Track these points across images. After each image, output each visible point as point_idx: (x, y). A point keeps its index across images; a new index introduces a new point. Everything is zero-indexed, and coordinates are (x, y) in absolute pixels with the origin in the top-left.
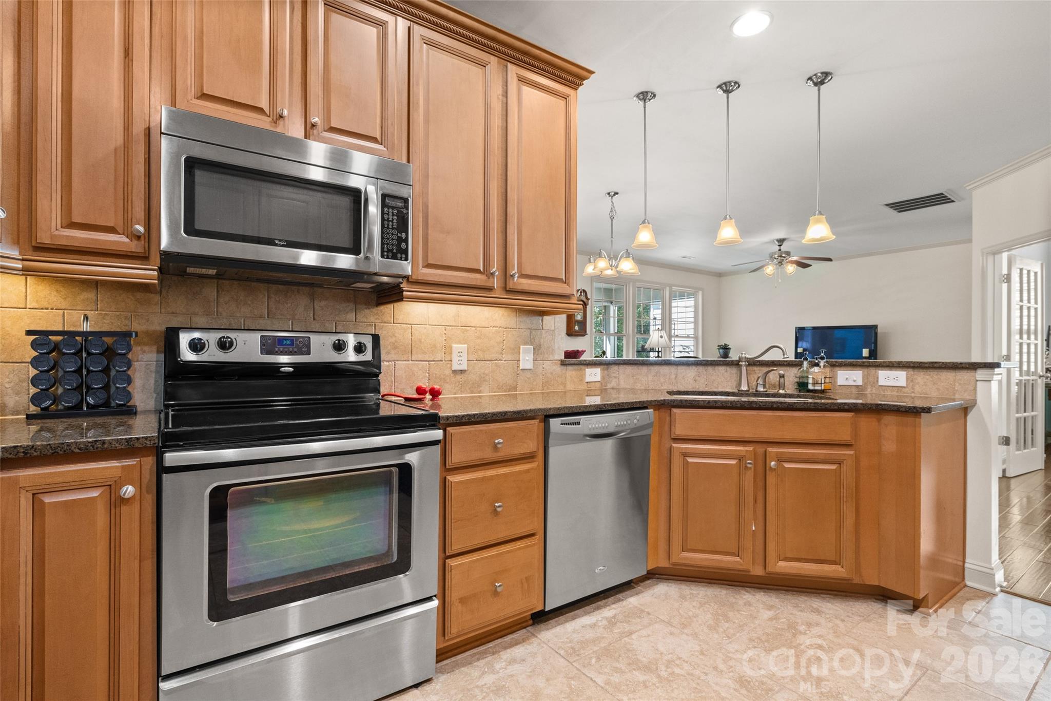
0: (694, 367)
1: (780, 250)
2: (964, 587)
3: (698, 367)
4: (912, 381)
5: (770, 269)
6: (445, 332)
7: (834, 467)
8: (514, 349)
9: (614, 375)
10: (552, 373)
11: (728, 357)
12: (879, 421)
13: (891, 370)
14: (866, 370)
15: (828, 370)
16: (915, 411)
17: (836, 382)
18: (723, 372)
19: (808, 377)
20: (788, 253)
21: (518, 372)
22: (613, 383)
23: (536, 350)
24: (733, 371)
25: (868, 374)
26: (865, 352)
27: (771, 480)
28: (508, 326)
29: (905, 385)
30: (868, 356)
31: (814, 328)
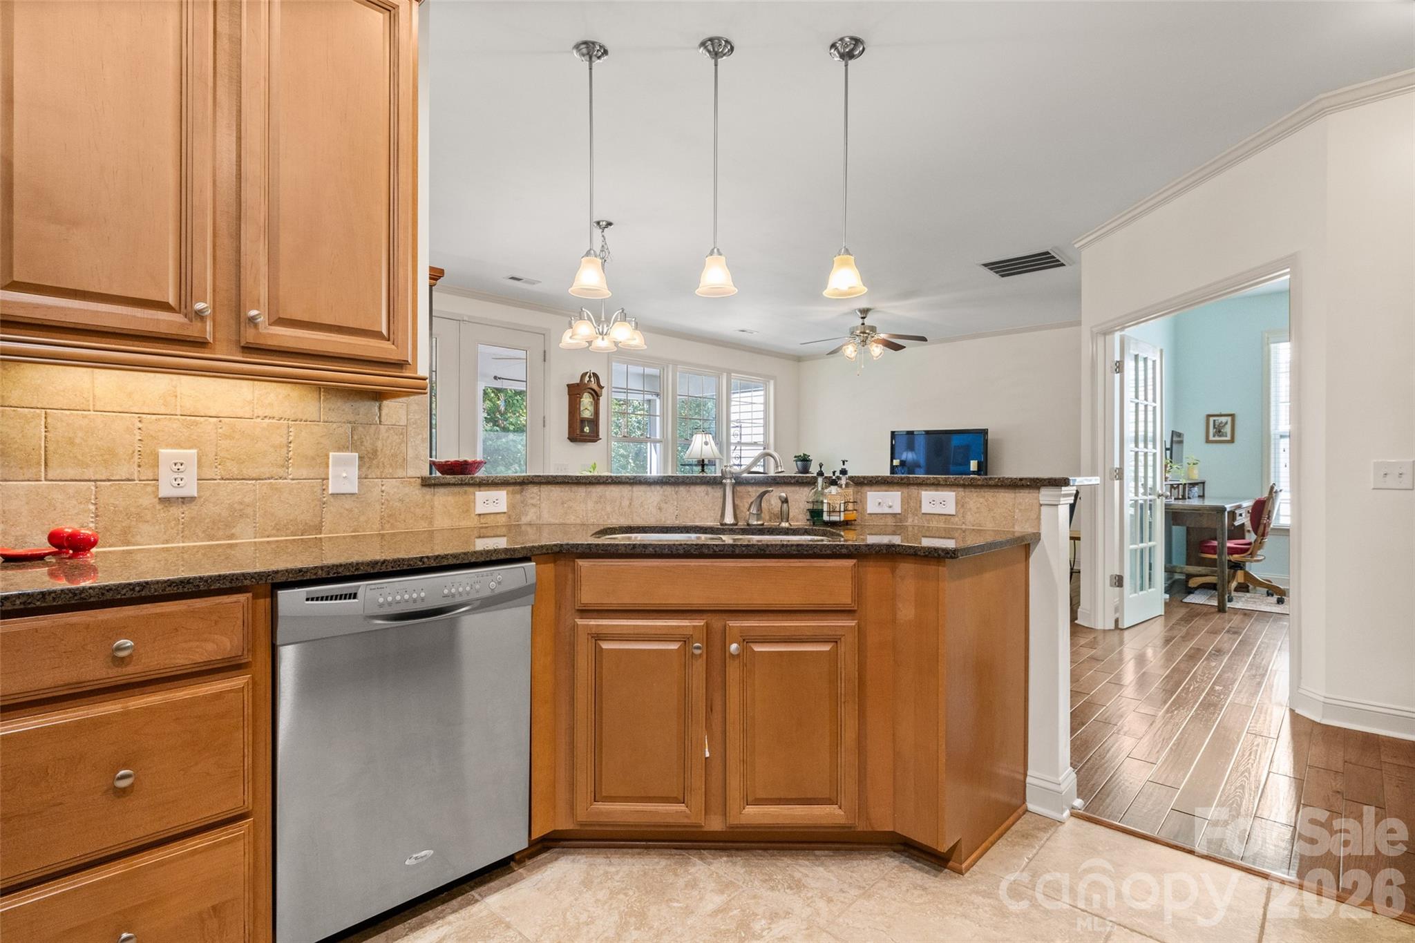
0: (658, 488)
1: (863, 324)
2: (1024, 813)
3: (665, 487)
4: (963, 506)
5: (850, 351)
6: (140, 425)
7: (826, 648)
8: (313, 458)
9: (533, 501)
10: (401, 501)
11: (807, 472)
12: (893, 571)
13: (937, 490)
14: (906, 490)
15: (851, 491)
16: (936, 555)
17: (864, 509)
18: (703, 494)
19: (822, 502)
20: (873, 329)
21: (324, 499)
22: (530, 516)
23: (366, 460)
24: (716, 493)
25: (910, 496)
26: (973, 465)
27: (733, 673)
28: (300, 416)
29: (954, 514)
30: (976, 469)
31: (928, 432)
